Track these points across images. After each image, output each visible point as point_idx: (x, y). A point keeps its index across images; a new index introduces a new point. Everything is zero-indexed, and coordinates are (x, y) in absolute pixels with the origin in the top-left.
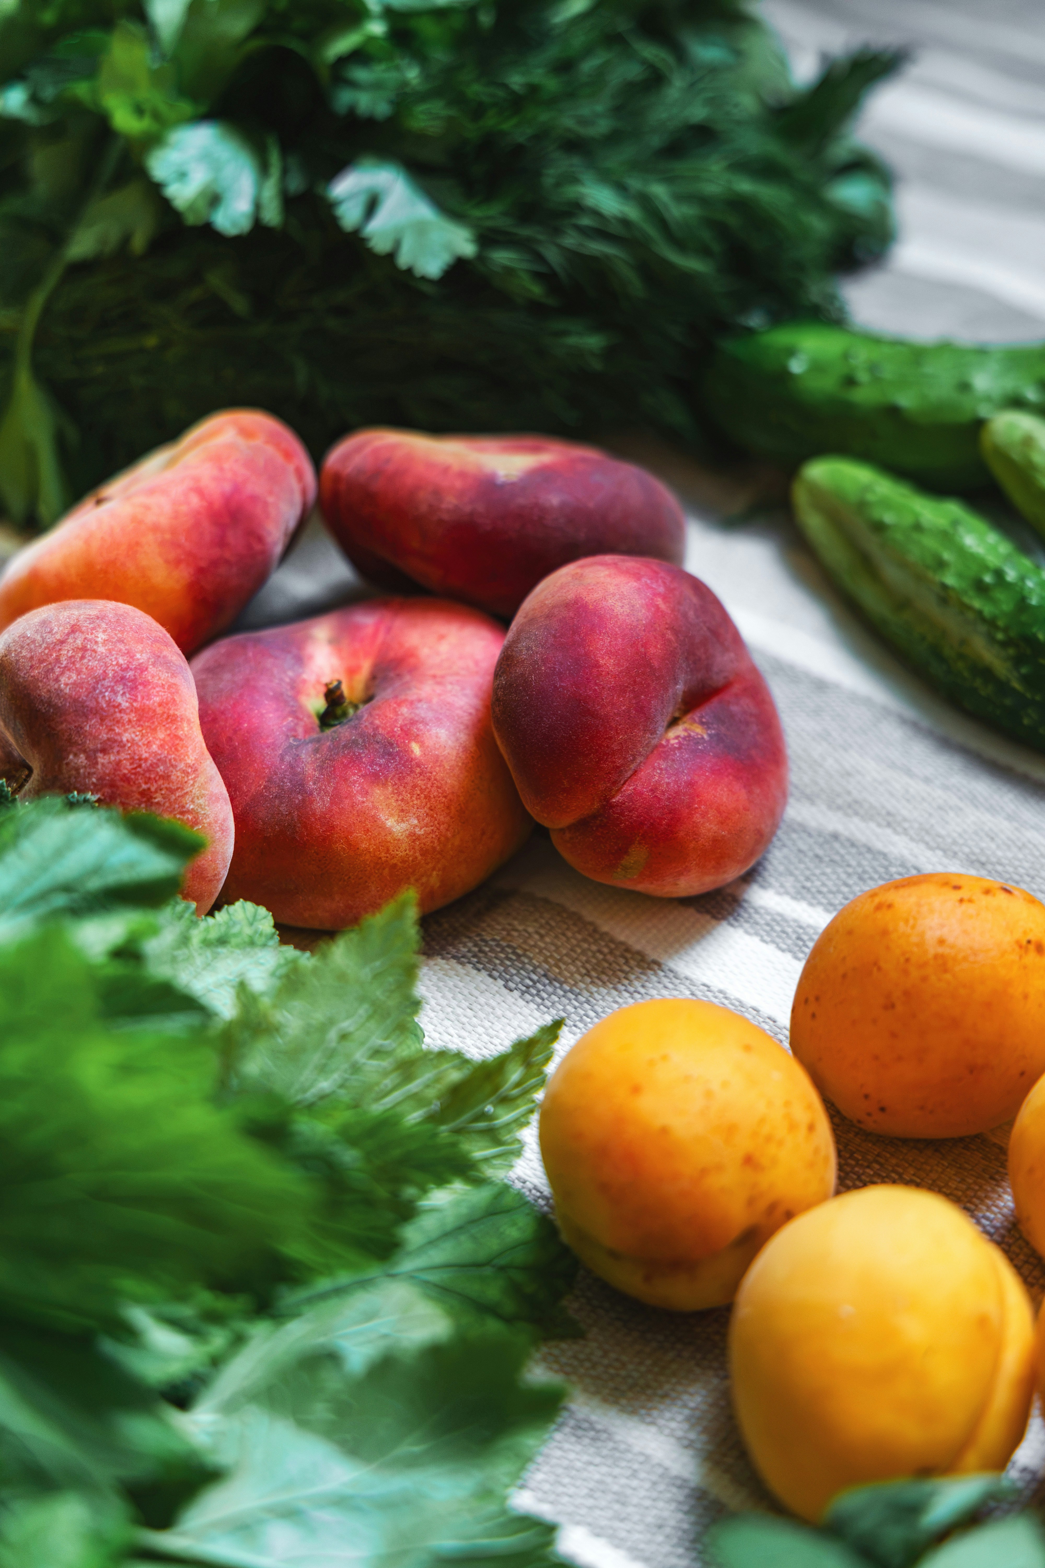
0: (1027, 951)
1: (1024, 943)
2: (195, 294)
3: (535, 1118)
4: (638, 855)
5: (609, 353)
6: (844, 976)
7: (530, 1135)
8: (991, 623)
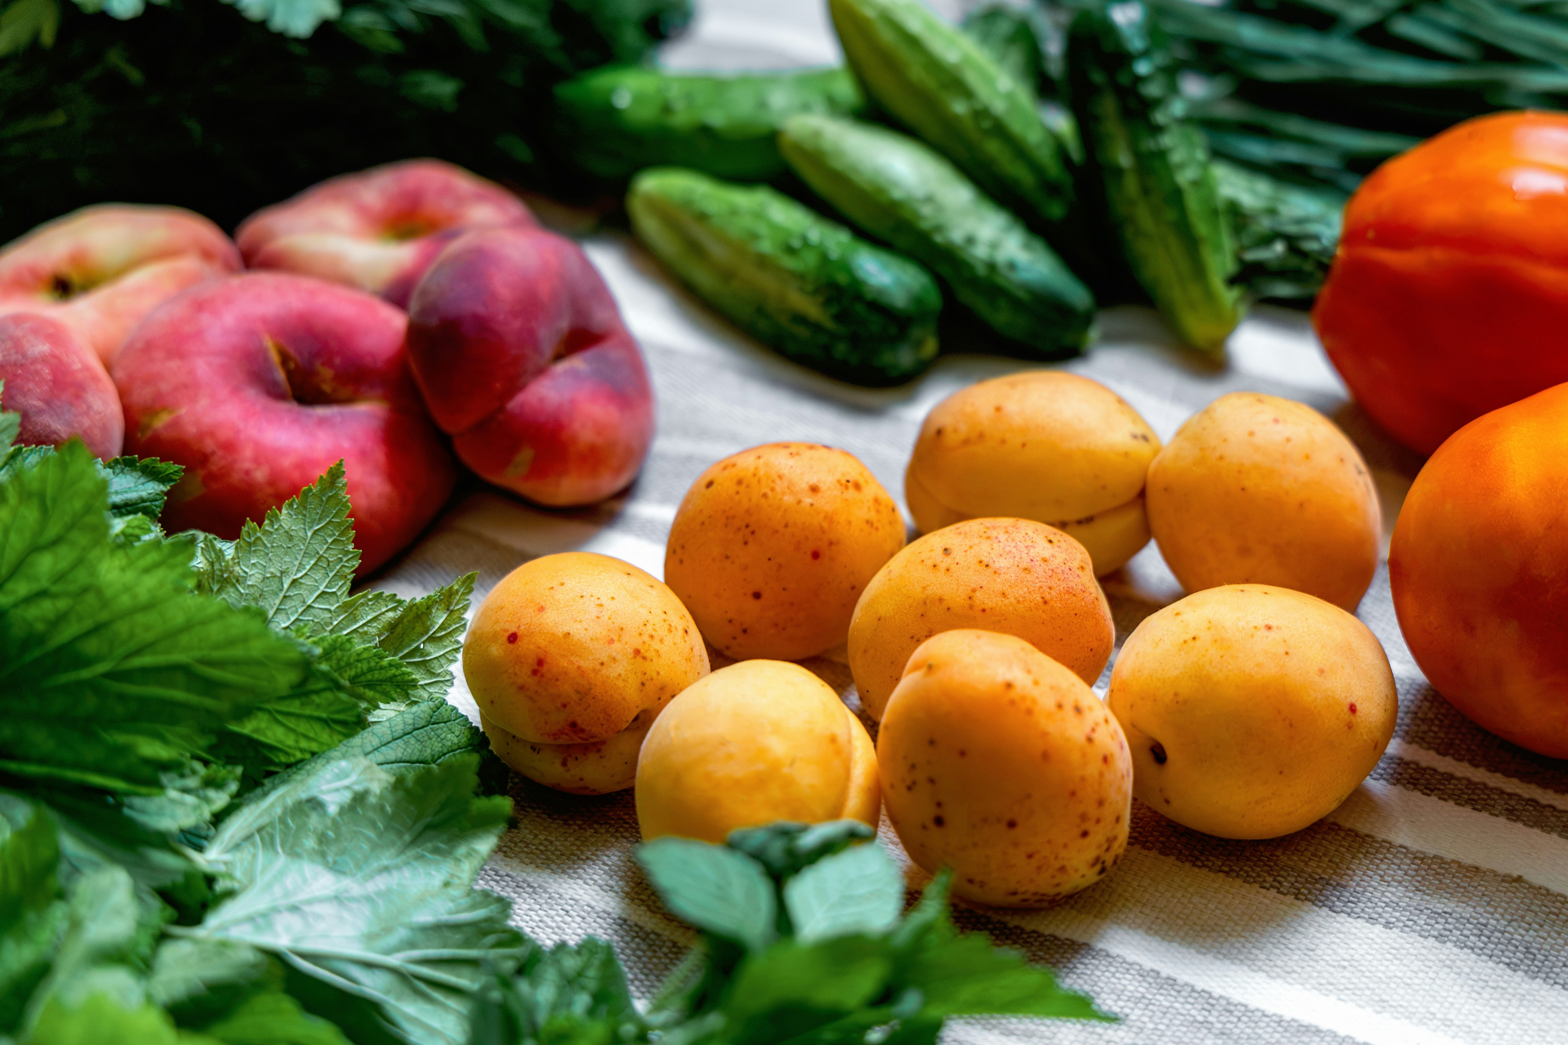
0: (847, 488)
1: (844, 482)
2: (94, 73)
3: (460, 656)
4: (526, 455)
5: (460, 96)
6: (703, 523)
7: (457, 668)
8: (800, 277)
